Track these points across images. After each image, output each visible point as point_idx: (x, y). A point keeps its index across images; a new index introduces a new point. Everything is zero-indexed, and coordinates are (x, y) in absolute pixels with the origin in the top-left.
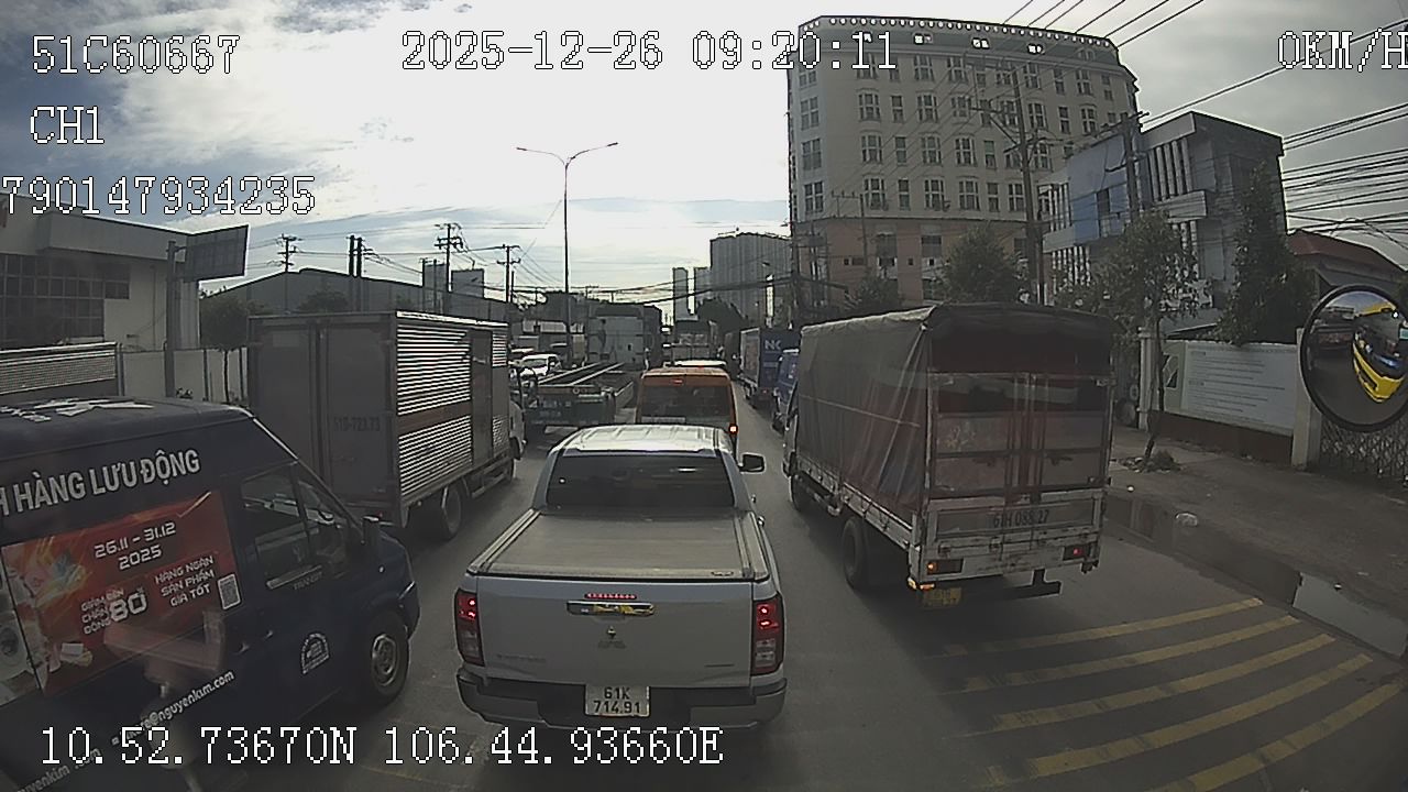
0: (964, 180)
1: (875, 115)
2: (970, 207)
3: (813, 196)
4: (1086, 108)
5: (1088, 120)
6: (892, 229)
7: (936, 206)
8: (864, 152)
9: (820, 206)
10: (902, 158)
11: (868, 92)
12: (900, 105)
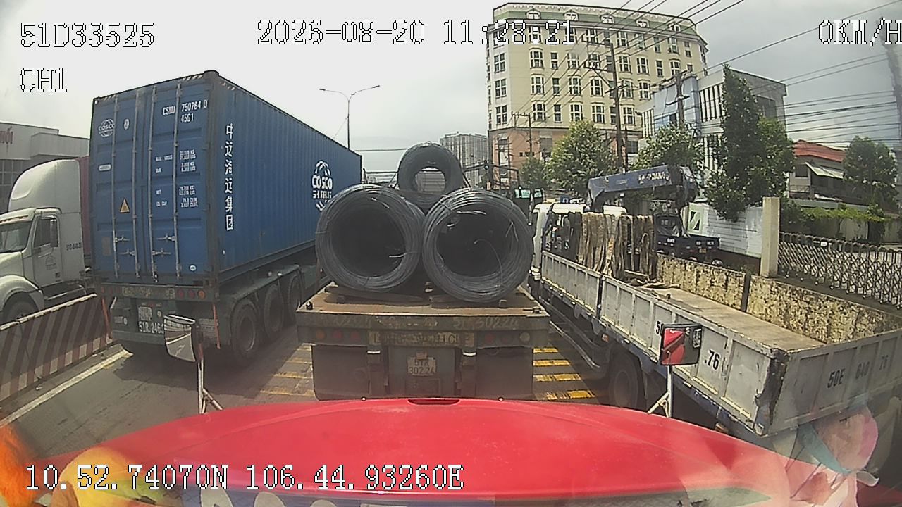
0: (595, 105)
1: (540, 65)
2: (599, 121)
3: (501, 114)
4: (674, 61)
5: (674, 68)
8: (533, 87)
9: (505, 119)
11: (536, 50)
12: (556, 58)
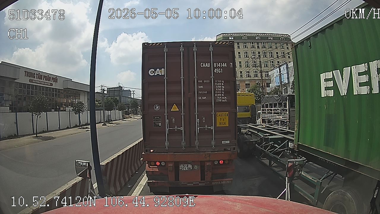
2: (256, 76)
4: (282, 52)
6: (239, 82)
7: (248, 76)
10: (240, 66)
12: (240, 54)
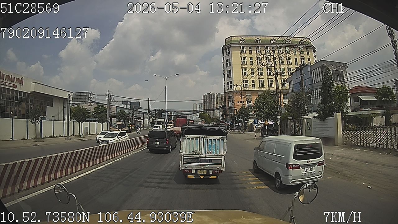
0: (269, 79)
1: (245, 63)
2: (271, 86)
3: (229, 85)
4: (302, 58)
5: (303, 61)
6: (250, 93)
7: (262, 86)
8: (243, 73)
9: (231, 87)
10: (253, 74)
11: (244, 57)
12: (252, 60)
